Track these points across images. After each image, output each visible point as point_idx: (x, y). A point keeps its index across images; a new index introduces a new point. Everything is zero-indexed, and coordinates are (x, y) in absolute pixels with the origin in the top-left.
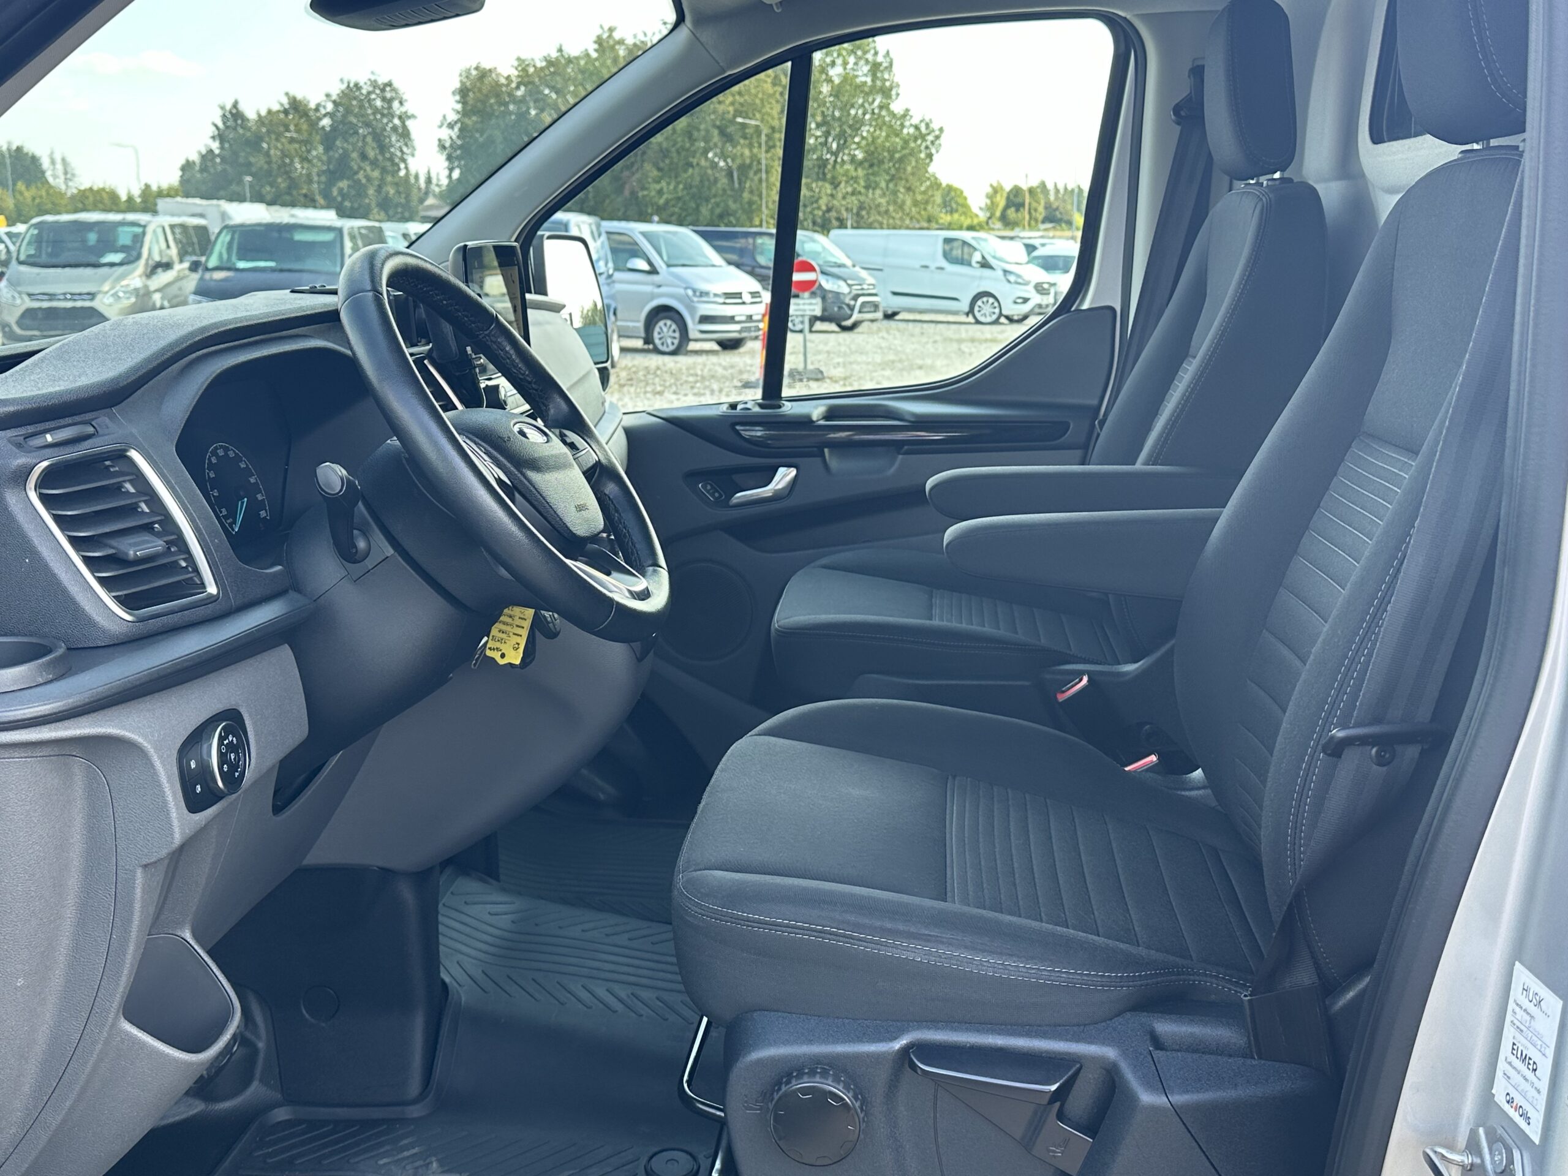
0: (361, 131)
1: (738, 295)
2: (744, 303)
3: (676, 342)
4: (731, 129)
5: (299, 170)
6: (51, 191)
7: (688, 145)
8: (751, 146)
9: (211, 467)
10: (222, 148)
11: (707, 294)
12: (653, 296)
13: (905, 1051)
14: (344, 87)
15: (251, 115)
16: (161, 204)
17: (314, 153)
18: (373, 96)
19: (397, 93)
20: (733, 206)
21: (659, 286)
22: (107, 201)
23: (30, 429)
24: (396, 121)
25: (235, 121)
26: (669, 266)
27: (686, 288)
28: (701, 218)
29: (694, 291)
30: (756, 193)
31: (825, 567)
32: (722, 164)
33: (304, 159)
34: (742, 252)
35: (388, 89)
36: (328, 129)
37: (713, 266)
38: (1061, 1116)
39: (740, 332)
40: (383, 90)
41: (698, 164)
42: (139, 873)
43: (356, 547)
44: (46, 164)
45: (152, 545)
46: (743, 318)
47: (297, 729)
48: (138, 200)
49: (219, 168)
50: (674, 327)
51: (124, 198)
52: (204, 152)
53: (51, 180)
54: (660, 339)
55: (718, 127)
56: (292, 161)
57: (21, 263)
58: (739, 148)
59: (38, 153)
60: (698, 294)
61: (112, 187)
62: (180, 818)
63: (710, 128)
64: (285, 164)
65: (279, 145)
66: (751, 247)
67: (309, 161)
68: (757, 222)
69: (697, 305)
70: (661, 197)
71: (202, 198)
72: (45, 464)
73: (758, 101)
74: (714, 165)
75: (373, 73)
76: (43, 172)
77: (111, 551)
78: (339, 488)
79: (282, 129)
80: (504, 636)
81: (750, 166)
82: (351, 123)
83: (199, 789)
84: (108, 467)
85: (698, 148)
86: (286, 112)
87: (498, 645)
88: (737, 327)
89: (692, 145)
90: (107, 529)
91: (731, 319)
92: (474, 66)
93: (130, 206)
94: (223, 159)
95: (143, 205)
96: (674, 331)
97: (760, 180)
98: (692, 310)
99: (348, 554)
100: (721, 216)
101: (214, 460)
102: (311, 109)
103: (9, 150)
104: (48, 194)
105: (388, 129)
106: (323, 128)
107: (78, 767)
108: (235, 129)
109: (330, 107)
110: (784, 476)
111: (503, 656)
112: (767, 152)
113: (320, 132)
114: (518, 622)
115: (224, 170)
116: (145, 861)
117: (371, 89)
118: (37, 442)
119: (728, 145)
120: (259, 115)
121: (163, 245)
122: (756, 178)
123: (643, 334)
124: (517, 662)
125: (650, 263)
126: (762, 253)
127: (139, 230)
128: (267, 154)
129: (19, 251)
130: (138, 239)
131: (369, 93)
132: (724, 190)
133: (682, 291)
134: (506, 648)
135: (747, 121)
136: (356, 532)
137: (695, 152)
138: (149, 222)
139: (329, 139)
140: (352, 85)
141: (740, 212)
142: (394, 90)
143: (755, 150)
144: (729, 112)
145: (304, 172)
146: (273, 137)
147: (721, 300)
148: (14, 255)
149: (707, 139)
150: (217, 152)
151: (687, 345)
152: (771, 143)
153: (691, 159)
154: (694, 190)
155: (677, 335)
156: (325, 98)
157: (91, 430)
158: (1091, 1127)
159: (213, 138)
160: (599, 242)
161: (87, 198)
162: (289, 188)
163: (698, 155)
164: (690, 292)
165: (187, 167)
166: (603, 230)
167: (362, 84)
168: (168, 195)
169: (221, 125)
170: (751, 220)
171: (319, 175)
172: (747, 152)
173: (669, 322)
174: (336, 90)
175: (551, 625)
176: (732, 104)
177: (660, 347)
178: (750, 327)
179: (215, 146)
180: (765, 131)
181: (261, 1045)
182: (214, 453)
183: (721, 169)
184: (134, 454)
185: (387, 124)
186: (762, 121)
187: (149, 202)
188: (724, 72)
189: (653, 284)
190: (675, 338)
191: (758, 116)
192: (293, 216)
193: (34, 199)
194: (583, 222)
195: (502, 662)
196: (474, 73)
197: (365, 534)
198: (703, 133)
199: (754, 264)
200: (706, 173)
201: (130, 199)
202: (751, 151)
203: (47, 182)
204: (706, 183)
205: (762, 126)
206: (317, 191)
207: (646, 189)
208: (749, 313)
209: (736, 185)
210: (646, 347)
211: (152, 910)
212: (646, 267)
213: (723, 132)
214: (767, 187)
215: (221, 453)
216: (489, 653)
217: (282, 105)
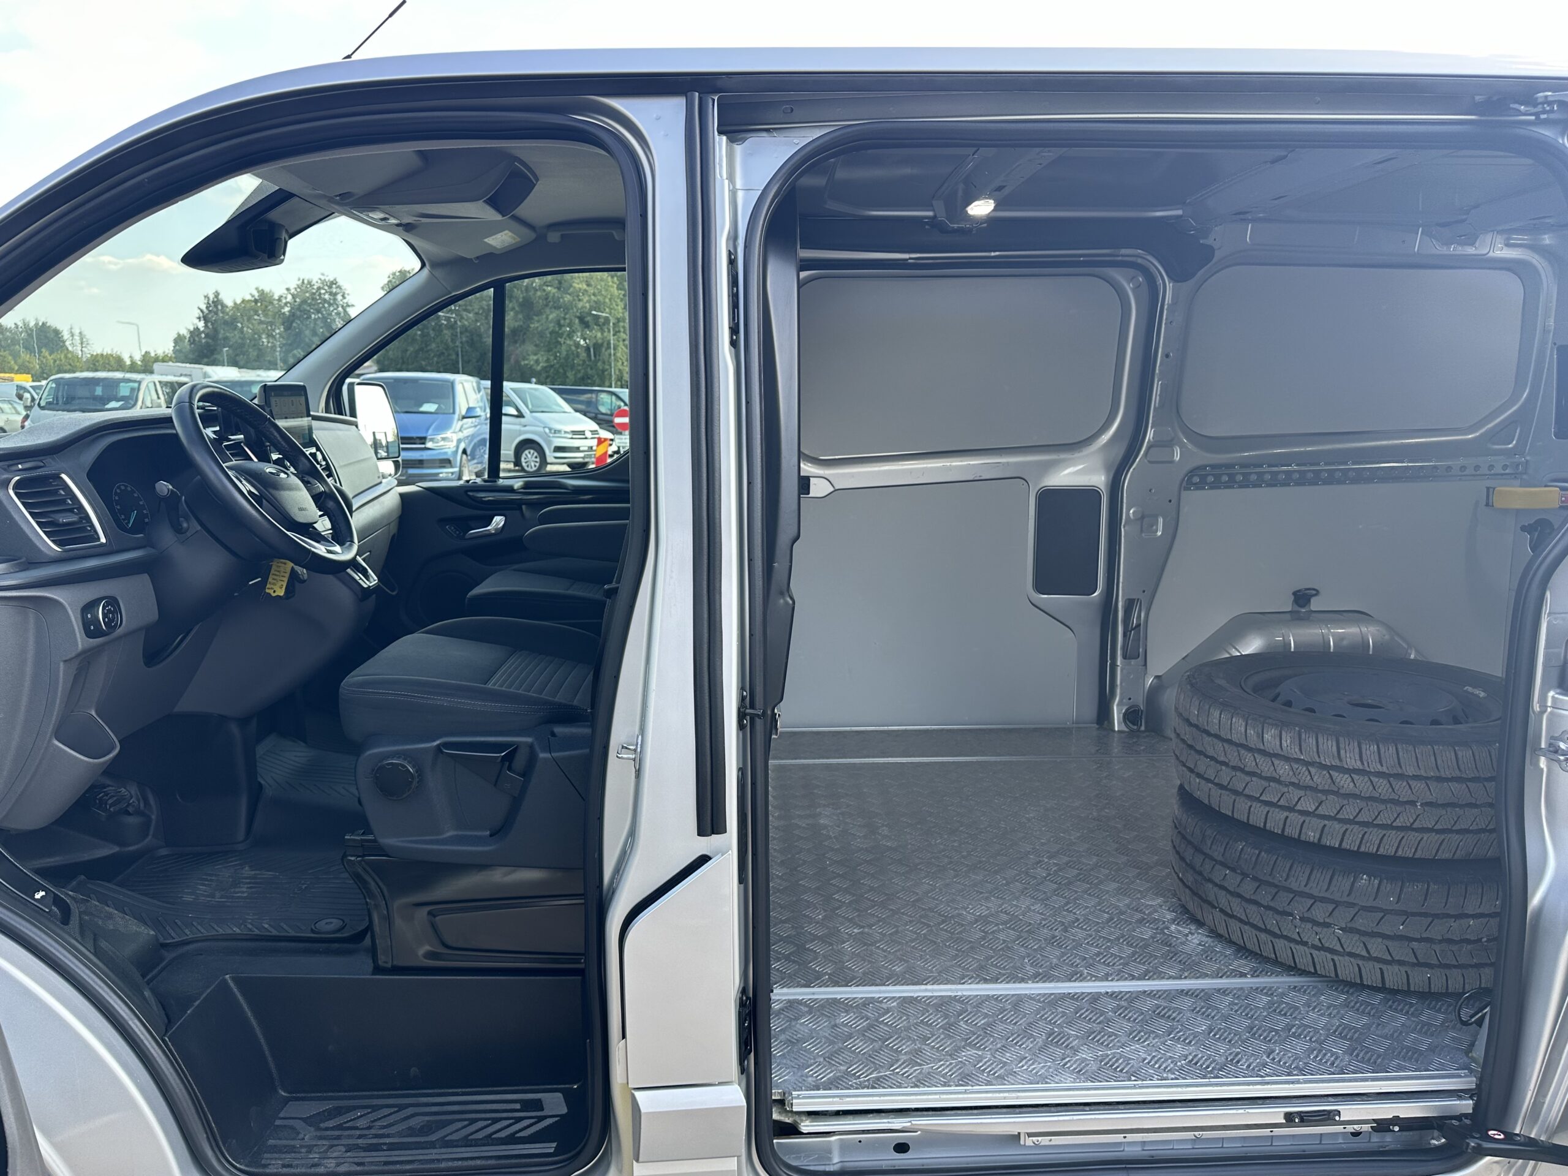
0: (313, 316)
1: (582, 433)
2: (586, 438)
3: (537, 465)
4: (588, 319)
5: (266, 344)
6: (70, 355)
7: (557, 329)
8: (602, 331)
9: (116, 494)
10: (206, 326)
11: (559, 431)
12: (521, 433)
13: (438, 746)
14: (300, 282)
15: (229, 303)
16: (156, 367)
17: (277, 331)
18: (323, 291)
19: (341, 289)
20: (590, 372)
21: (525, 426)
22: (113, 362)
23: (11, 462)
24: (340, 309)
25: (216, 306)
26: (531, 412)
27: (544, 427)
28: (568, 380)
29: (550, 429)
30: (607, 363)
31: (515, 570)
32: (582, 342)
33: (270, 336)
34: (589, 403)
35: (334, 286)
36: (287, 313)
37: (564, 412)
38: (510, 769)
39: (583, 458)
40: (330, 287)
41: (564, 343)
42: (62, 664)
43: (181, 526)
44: (66, 335)
45: (73, 518)
46: (586, 449)
47: (152, 614)
48: (139, 363)
49: (204, 341)
50: (536, 454)
51: (128, 362)
52: (192, 329)
53: (70, 348)
54: (526, 462)
55: (579, 317)
56: (260, 338)
57: (42, 408)
58: (594, 332)
59: (60, 327)
60: (553, 431)
61: (118, 353)
62: (82, 639)
63: (573, 318)
64: (255, 339)
65: (250, 326)
66: (594, 400)
67: (274, 337)
68: (607, 383)
69: (552, 439)
70: (538, 365)
71: (190, 363)
72: (17, 478)
73: (607, 300)
74: (577, 345)
75: (323, 274)
76: (64, 342)
77: (50, 519)
78: (166, 494)
79: (252, 313)
80: (275, 581)
81: (602, 345)
82: (306, 310)
83: (92, 628)
84: (51, 482)
85: (565, 332)
86: (256, 301)
87: (272, 586)
88: (581, 455)
89: (560, 329)
90: (49, 510)
91: (577, 449)
92: (399, 270)
93: (133, 368)
94: (207, 336)
95: (143, 368)
96: (536, 457)
97: (610, 355)
98: (549, 443)
99: (178, 530)
100: (583, 379)
101: (118, 491)
102: (274, 300)
103: (36, 324)
104: (66, 357)
105: (333, 314)
106: (284, 313)
107: (31, 614)
108: (216, 313)
109: (290, 298)
110: (498, 521)
111: (274, 592)
112: (614, 335)
113: (281, 316)
114: (282, 574)
115: (207, 343)
116: (65, 659)
117: (321, 286)
118: (14, 468)
119: (586, 330)
120: (235, 304)
121: (155, 397)
122: (607, 353)
123: (513, 460)
124: (282, 594)
125: (518, 410)
126: (603, 405)
127: (136, 385)
128: (242, 331)
129: (40, 399)
130: (135, 391)
131: (319, 288)
132: (584, 361)
133: (541, 429)
134: (276, 588)
135: (600, 314)
136: (181, 519)
137: (562, 334)
138: (143, 379)
139: (288, 322)
140: (306, 282)
141: (596, 377)
142: (339, 287)
143: (605, 334)
144: (586, 307)
145: (270, 345)
146: (245, 318)
147: (570, 436)
148: (37, 402)
149: (570, 325)
150: (202, 329)
151: (546, 467)
152: (617, 330)
153: (560, 339)
154: (562, 361)
155: (538, 460)
156: (286, 292)
157: (42, 464)
158: (523, 775)
159: (199, 318)
160: (479, 396)
161: (98, 361)
162: (258, 356)
163: (564, 336)
164: (547, 430)
165: (179, 339)
166: (482, 387)
167: (314, 282)
168: (163, 361)
169: (204, 307)
170: (604, 383)
171: (281, 347)
172: (599, 335)
173: (532, 451)
174: (293, 284)
175: (301, 576)
176: (589, 301)
177: (526, 468)
178: (591, 455)
179: (201, 325)
180: (612, 321)
181: (153, 817)
182: (119, 487)
183: (582, 346)
184: (64, 476)
185: (333, 311)
186: (610, 314)
187: (147, 365)
188: (450, 293)
189: (520, 424)
190: (536, 462)
191: (607, 310)
192: (258, 376)
193: (55, 361)
194: (466, 381)
195: (274, 595)
196: (398, 274)
197: (187, 519)
198: (567, 321)
199: (596, 411)
200: (570, 349)
201: (133, 363)
202: (602, 334)
203: (67, 349)
204: (571, 357)
205: (611, 318)
206: (279, 358)
207: (527, 359)
208: (590, 445)
209: (593, 358)
210: (517, 468)
211: (69, 685)
212: (515, 412)
213: (581, 319)
214: (615, 360)
215: (123, 488)
216: (267, 591)
217: (253, 296)
